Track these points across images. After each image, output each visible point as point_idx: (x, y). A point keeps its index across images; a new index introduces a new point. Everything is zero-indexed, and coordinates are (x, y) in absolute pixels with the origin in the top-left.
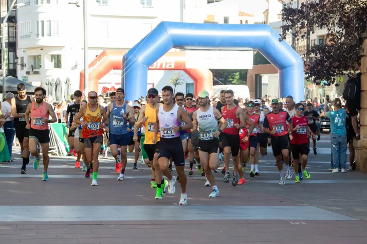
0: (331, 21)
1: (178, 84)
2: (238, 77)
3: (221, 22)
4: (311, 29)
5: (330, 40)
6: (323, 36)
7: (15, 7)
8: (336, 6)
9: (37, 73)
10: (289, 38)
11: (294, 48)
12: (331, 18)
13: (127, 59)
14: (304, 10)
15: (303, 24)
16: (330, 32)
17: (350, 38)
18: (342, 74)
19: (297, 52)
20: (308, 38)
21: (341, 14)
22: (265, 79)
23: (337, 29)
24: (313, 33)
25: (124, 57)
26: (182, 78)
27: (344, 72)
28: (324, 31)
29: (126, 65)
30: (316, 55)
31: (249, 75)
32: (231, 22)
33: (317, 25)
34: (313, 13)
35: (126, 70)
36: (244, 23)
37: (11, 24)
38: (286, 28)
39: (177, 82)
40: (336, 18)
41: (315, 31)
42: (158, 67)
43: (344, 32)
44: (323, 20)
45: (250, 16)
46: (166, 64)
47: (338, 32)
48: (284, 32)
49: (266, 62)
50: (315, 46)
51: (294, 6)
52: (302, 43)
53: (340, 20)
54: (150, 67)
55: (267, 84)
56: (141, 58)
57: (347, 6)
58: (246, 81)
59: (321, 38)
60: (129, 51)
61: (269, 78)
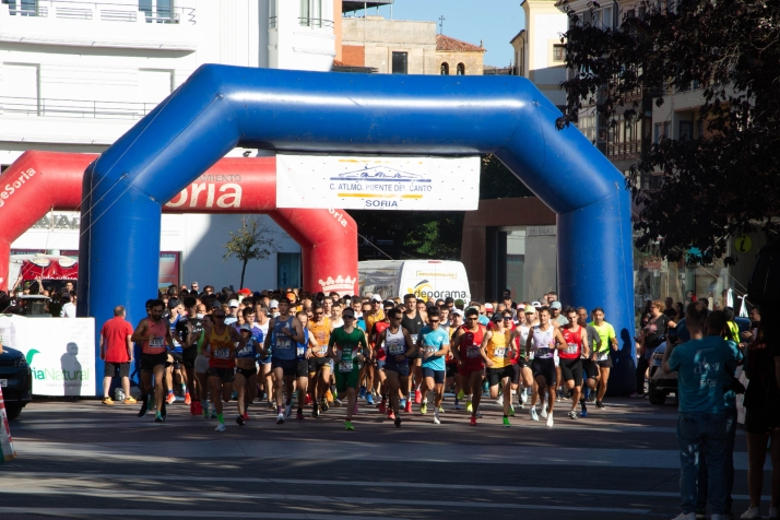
0: (715, 66)
1: (252, 255)
2: (433, 236)
3: (385, 67)
4: (654, 94)
5: (712, 127)
6: (690, 112)
8: (729, 24)
10: (587, 122)
11: (603, 148)
12: (716, 58)
13: (97, 177)
14: (635, 33)
15: (629, 76)
16: (712, 101)
17: (772, 120)
18: (749, 229)
19: (615, 159)
20: (646, 119)
21: (743, 47)
22: (516, 242)
23: (731, 91)
24: (660, 103)
25: (88, 172)
26: (267, 237)
27: (753, 221)
28: (694, 98)
29: (96, 195)
30: (668, 169)
31: (467, 230)
32: (413, 68)
33: (671, 80)
34: (661, 43)
35: (96, 212)
36: (453, 71)
38: (575, 89)
39: (252, 249)
40: (730, 59)
41: (666, 99)
42: (193, 205)
43: (752, 102)
44: (688, 64)
45: (469, 49)
47: (735, 102)
48: (573, 99)
49: (520, 191)
50: (666, 143)
51: (604, 22)
52: (627, 133)
53: (742, 64)
54: (169, 204)
55: (521, 258)
56: (139, 177)
57: (763, 20)
58: (459, 246)
59: (686, 118)
60: (105, 155)
61: (528, 237)
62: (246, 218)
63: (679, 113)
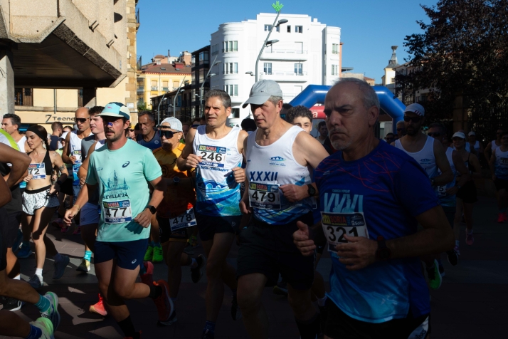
0: (432, 84)
4: (416, 90)
5: (431, 98)
6: (425, 94)
7: (209, 76)
10: (400, 97)
11: (403, 103)
12: (432, 82)
14: (412, 76)
15: (411, 86)
16: (431, 92)
17: (446, 96)
20: (414, 96)
21: (439, 79)
22: (382, 125)
23: (435, 89)
28: (426, 91)
33: (421, 87)
37: (206, 88)
38: (398, 90)
40: (435, 82)
41: (419, 91)
43: (441, 92)
44: (425, 83)
45: (372, 80)
47: (437, 92)
48: (397, 92)
51: (404, 73)
53: (438, 83)
55: (383, 129)
59: (424, 96)
61: (385, 124)
63: (422, 94)
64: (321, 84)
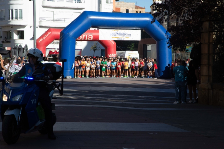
1: (96, 50)
2: (133, 46)
9: (9, 42)
13: (63, 34)
22: (149, 47)
25: (61, 33)
26: (99, 46)
29: (63, 37)
31: (139, 45)
35: (62, 41)
39: (96, 49)
42: (83, 39)
46: (88, 37)
54: (78, 39)
55: (150, 51)
56: (71, 33)
60: (64, 29)
61: (151, 46)
62: (95, 42)
64: (97, 11)
